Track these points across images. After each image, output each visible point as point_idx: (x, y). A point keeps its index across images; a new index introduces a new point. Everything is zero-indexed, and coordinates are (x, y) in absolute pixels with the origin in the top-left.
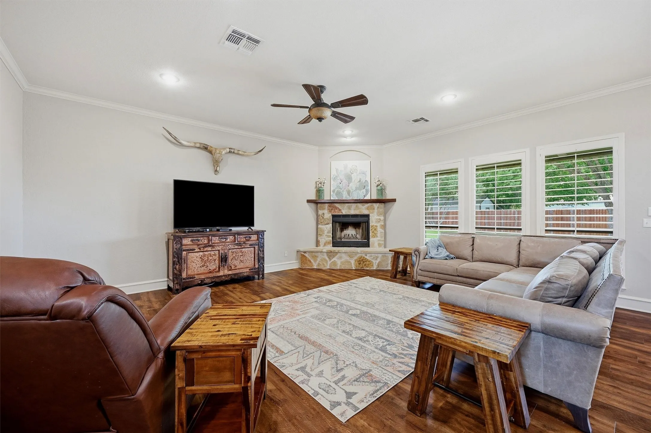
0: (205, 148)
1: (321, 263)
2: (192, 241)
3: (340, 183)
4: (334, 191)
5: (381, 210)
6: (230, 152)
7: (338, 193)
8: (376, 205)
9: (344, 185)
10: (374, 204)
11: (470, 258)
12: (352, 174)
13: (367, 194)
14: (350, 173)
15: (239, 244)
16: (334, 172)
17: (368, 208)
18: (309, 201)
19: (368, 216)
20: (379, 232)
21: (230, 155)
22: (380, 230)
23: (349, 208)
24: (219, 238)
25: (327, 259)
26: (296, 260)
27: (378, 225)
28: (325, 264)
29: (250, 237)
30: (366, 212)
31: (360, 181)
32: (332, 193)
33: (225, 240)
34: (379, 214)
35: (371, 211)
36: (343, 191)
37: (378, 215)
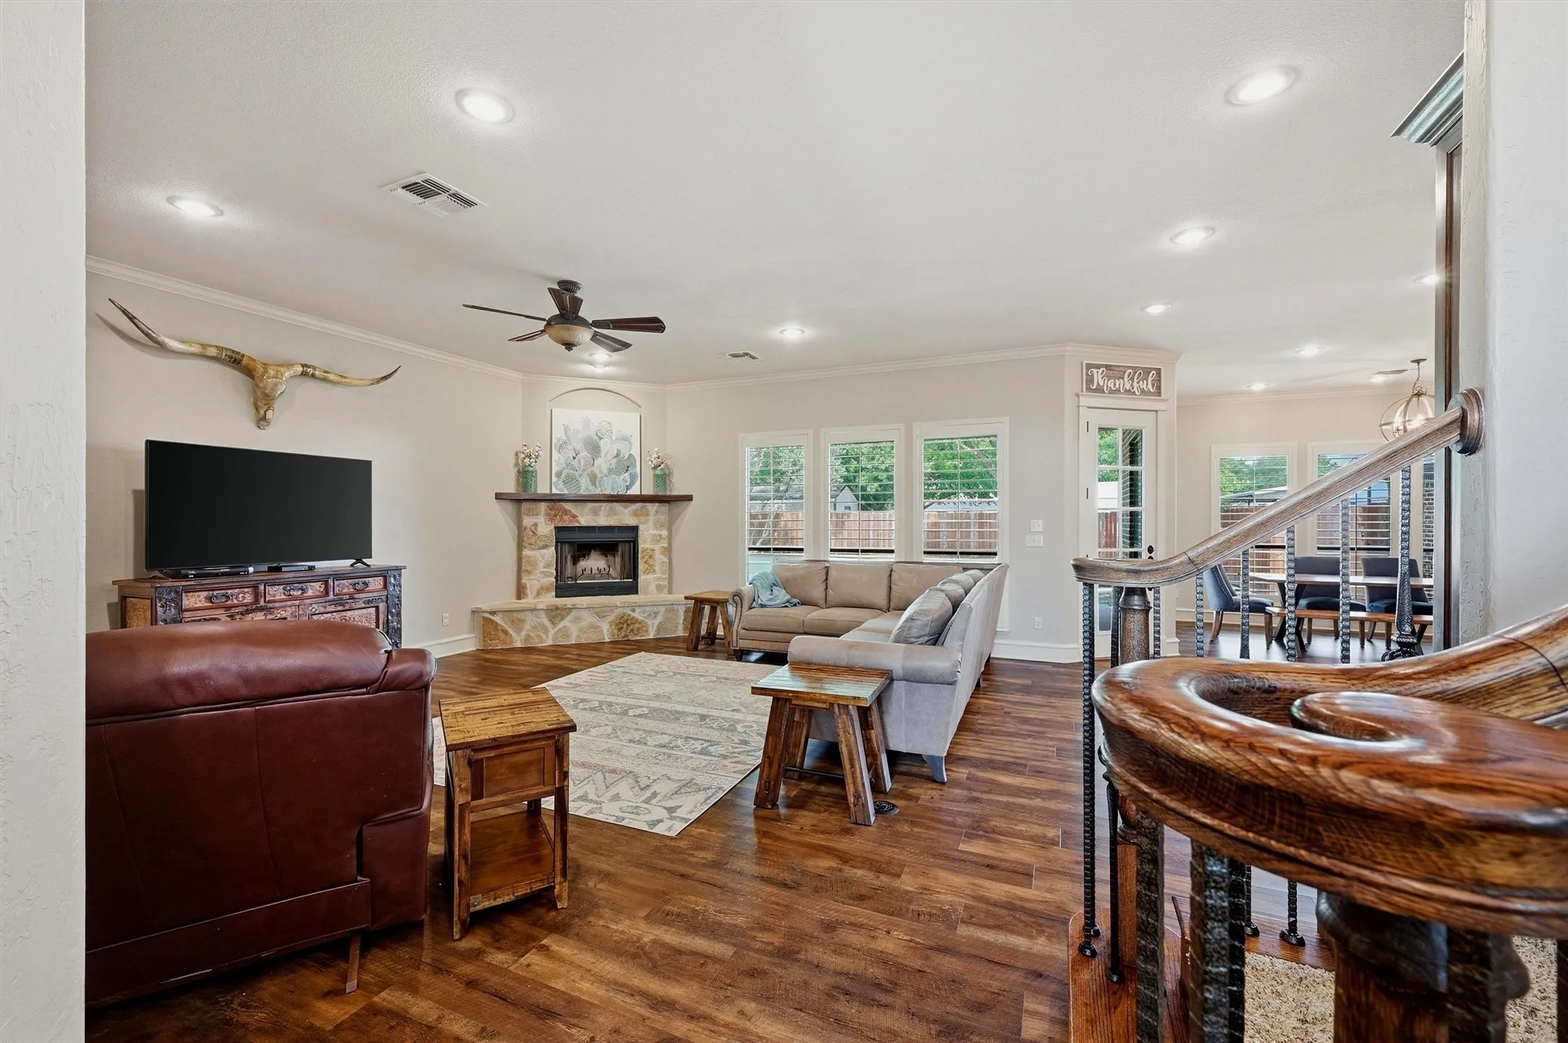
0: (235, 361)
1: (532, 635)
2: (209, 599)
3: (574, 458)
4: (559, 475)
5: (663, 518)
6: (304, 374)
7: (569, 480)
8: (652, 508)
9: (582, 463)
10: (649, 505)
11: (821, 602)
12: (601, 439)
13: (632, 484)
14: (596, 438)
15: (339, 602)
16: (558, 434)
17: (635, 514)
18: (499, 496)
19: (635, 529)
20: (658, 562)
22: (660, 558)
23: (596, 513)
24: (284, 589)
25: (548, 624)
26: (470, 632)
27: (657, 547)
28: (542, 635)
29: (366, 584)
30: (631, 521)
31: (618, 455)
32: (554, 479)
33: (300, 592)
34: (659, 525)
35: (643, 519)
36: (580, 475)
37: (656, 528)
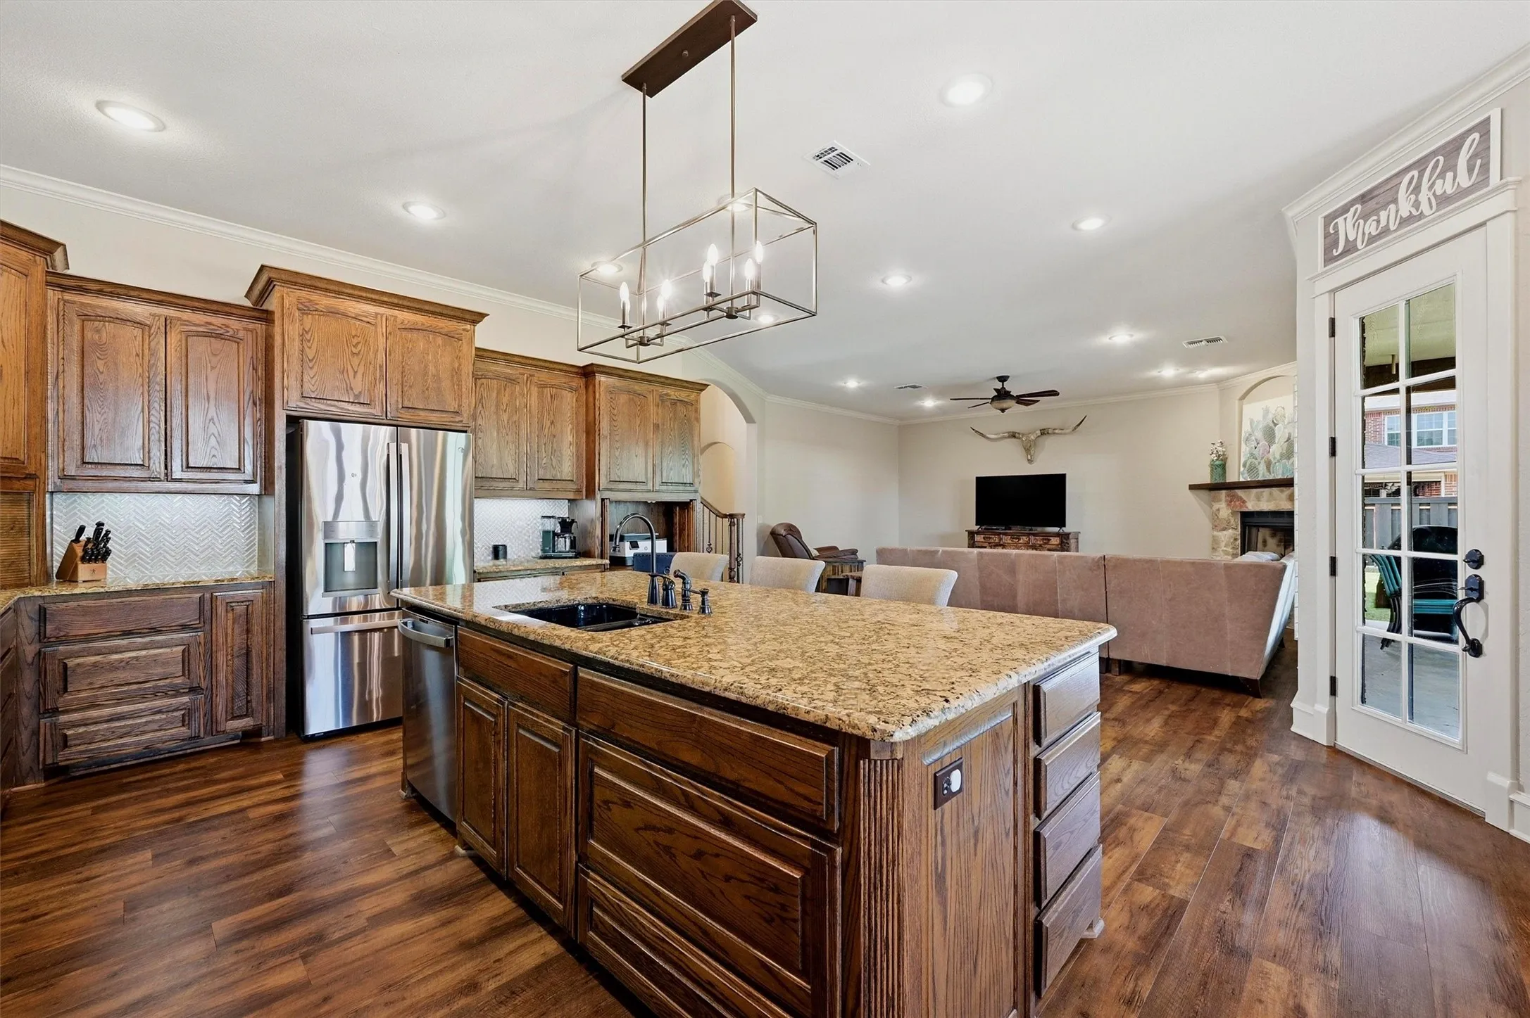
0: (1013, 435)
2: (984, 538)
3: (1255, 448)
4: (1245, 465)
6: (1043, 434)
7: (1252, 469)
9: (1261, 452)
12: (1275, 425)
14: (1272, 425)
15: (1034, 547)
16: (1246, 427)
18: (1192, 487)
21: (1044, 437)
24: (1011, 538)
29: (1050, 540)
31: (1289, 439)
32: (1242, 469)
33: (1017, 540)
36: (1259, 463)
